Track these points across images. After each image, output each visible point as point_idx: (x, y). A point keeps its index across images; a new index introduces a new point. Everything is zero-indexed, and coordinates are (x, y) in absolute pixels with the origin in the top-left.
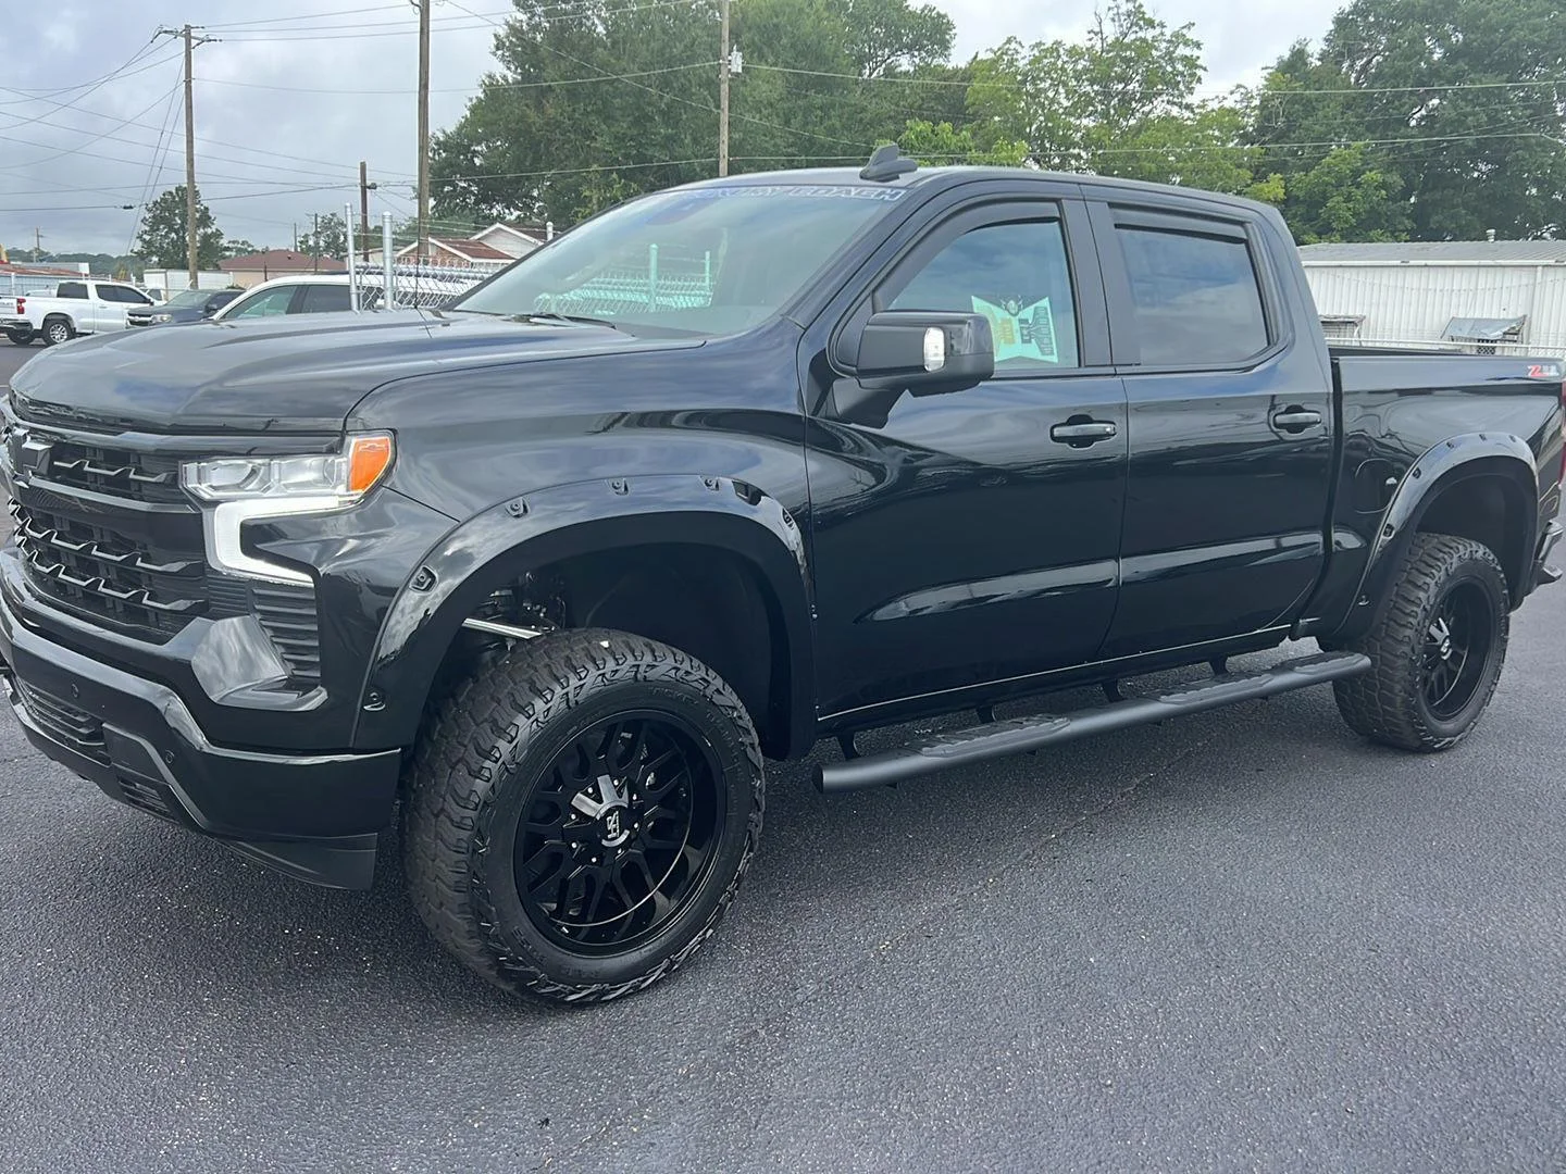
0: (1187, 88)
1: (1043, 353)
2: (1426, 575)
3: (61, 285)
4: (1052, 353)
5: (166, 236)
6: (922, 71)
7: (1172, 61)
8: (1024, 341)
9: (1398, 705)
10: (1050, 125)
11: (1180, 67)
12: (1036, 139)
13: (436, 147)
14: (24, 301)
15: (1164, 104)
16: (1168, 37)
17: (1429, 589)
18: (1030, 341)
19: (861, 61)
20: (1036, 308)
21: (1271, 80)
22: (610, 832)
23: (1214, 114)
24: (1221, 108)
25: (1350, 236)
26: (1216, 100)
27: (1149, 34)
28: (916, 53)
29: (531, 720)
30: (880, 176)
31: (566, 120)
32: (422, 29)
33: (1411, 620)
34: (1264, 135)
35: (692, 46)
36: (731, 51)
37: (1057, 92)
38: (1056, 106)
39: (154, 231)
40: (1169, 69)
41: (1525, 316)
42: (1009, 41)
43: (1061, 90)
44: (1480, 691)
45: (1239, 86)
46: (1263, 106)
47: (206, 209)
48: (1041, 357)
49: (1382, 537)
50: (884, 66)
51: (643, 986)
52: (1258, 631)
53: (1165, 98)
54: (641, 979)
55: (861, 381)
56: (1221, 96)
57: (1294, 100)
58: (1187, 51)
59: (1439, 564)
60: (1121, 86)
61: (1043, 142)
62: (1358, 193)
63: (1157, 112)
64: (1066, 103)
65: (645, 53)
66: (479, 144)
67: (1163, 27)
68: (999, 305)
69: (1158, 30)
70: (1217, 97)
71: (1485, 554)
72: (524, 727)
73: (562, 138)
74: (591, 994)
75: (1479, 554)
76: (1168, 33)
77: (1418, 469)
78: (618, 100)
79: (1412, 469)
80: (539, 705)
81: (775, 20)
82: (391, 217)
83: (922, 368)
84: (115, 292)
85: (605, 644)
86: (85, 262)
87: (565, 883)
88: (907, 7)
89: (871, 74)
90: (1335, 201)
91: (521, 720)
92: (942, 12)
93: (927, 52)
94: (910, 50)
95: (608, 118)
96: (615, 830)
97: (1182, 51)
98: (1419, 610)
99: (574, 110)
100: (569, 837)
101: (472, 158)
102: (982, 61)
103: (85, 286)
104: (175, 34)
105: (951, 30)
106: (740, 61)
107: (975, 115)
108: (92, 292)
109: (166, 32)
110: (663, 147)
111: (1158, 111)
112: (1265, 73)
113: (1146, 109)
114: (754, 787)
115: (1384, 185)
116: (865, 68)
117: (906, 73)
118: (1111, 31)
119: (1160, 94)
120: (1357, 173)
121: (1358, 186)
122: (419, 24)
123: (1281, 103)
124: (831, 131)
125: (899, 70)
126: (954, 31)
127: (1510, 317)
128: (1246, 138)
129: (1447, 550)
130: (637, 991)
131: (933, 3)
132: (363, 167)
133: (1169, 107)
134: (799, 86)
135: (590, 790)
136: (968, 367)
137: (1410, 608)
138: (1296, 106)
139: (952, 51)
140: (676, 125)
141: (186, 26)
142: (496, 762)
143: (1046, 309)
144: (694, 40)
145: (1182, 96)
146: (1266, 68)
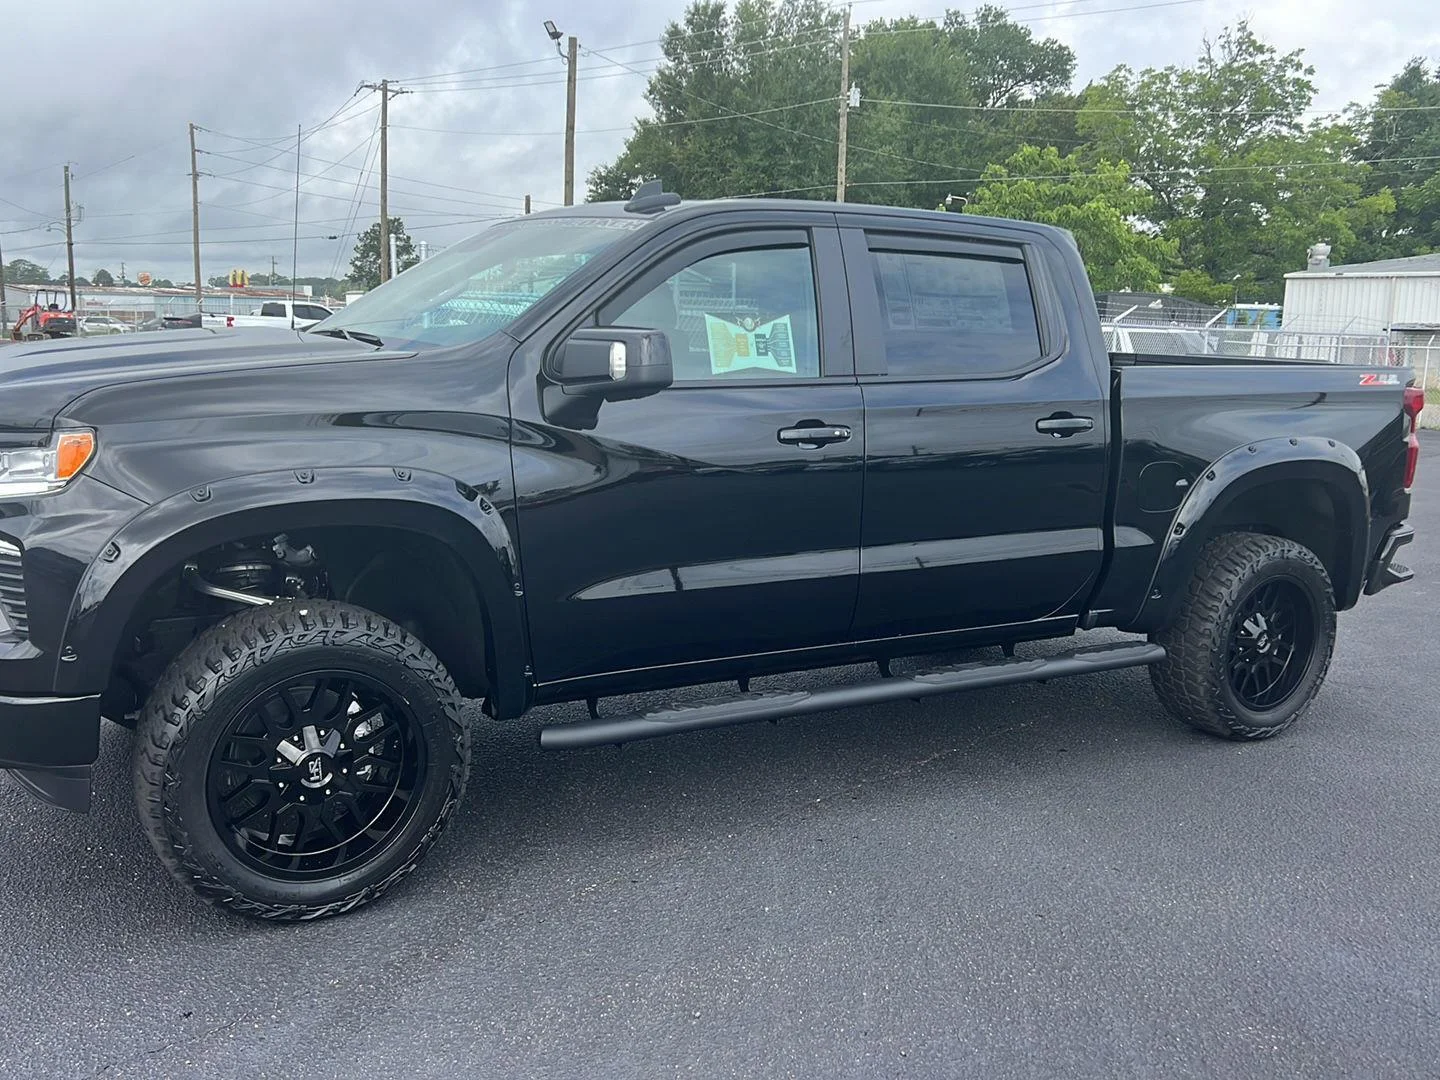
0: (1297, 108)
1: (780, 365)
2: (1230, 572)
3: (265, 305)
4: (790, 365)
5: (374, 262)
6: (1044, 98)
7: (1281, 83)
8: (759, 354)
9: (1202, 694)
10: (1158, 146)
11: (1290, 88)
12: (1145, 159)
13: (598, 181)
14: (233, 319)
15: (1272, 125)
16: (1277, 63)
17: (1231, 587)
18: (766, 354)
19: (983, 93)
20: (775, 325)
21: (1385, 98)
22: (312, 775)
23: (1327, 132)
24: (1335, 126)
26: (1330, 119)
27: (1259, 59)
28: (1038, 83)
29: (219, 674)
30: (643, 208)
31: (704, 154)
32: (569, 78)
33: (1212, 614)
34: (1376, 151)
35: (824, 83)
36: (850, 87)
37: (1166, 115)
38: (1164, 129)
39: (365, 258)
40: (1278, 91)
42: (1119, 69)
43: (1171, 114)
44: (1305, 685)
45: (1353, 104)
46: (1375, 124)
47: (409, 238)
48: (778, 368)
49: (1173, 535)
50: (1007, 95)
51: (343, 910)
52: (1040, 620)
53: (1273, 118)
54: (339, 903)
55: (565, 387)
56: (1333, 114)
57: (1407, 116)
58: (1300, 74)
59: (1244, 561)
60: (1228, 109)
61: (1151, 162)
63: (1265, 132)
64: (1174, 125)
65: (778, 90)
66: (636, 177)
67: (1273, 51)
68: (735, 322)
69: (1267, 56)
70: (1330, 115)
71: (1300, 553)
72: (211, 682)
73: (699, 170)
74: (288, 913)
75: (1294, 553)
76: (1277, 58)
77: (1212, 472)
78: (752, 133)
79: (1206, 472)
80: (227, 663)
81: (902, 57)
82: (427, 246)
83: (608, 377)
84: (309, 312)
85: (304, 612)
86: (308, 284)
87: (274, 817)
88: (1030, 40)
89: (994, 104)
91: (210, 676)
92: (1064, 45)
93: (1049, 81)
94: (1032, 80)
95: (742, 150)
96: (318, 774)
97: (1290, 74)
98: (1220, 605)
99: (712, 145)
100: (275, 777)
101: (630, 189)
102: (1096, 88)
103: (284, 306)
104: (374, 88)
105: (1071, 60)
106: (858, 96)
107: (1085, 138)
108: (289, 311)
109: (367, 86)
110: (792, 176)
111: (1267, 130)
112: (1378, 91)
113: (1255, 129)
114: (455, 742)
116: (989, 98)
117: (1028, 103)
118: (1220, 59)
119: (1269, 115)
122: (567, 74)
123: (1394, 119)
124: (950, 156)
125: (1020, 99)
126: (1074, 62)
128: (1359, 154)
129: (1255, 548)
130: (336, 914)
131: (1053, 37)
132: (528, 199)
133: (1277, 127)
134: (922, 117)
135: (296, 738)
136: (645, 376)
137: (1212, 603)
138: (1410, 122)
139: (1072, 80)
140: (805, 156)
141: (384, 81)
142: (185, 709)
143: (786, 325)
144: (826, 78)
145: (1290, 116)
146: (1379, 86)
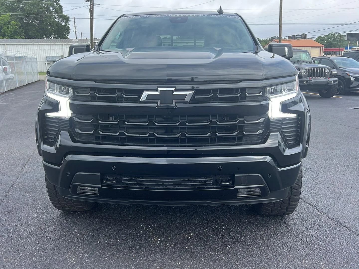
25: (11, 37)
41: (62, 55)
62: (10, 26)
90: (5, 28)
115: (16, 25)
120: (9, 22)
121: (10, 25)
127: (59, 55)
